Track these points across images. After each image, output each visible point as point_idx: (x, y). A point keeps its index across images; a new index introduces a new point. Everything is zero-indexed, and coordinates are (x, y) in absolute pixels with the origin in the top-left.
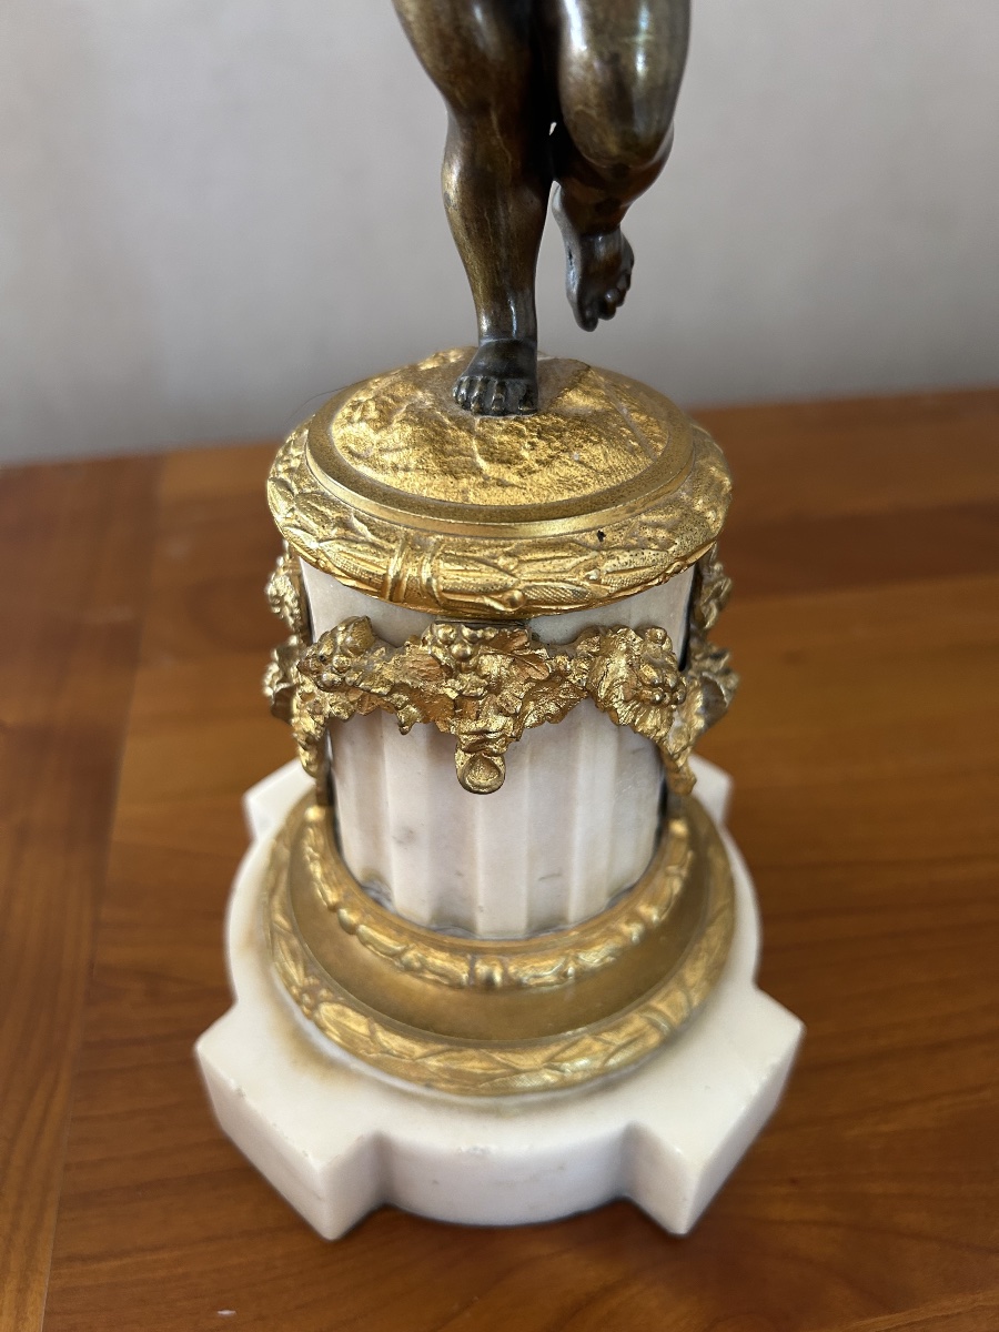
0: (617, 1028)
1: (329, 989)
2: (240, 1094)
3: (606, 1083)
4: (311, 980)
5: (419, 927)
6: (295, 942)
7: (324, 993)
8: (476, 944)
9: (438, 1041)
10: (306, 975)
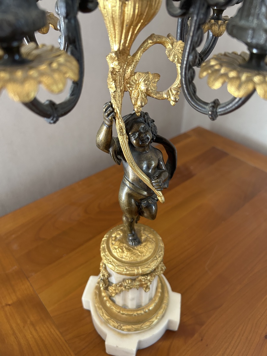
0: (162, 308)
1: (122, 324)
2: (117, 347)
3: (163, 316)
4: (119, 324)
5: (134, 309)
6: (112, 320)
7: (122, 325)
8: (143, 307)
9: (142, 323)
10: (117, 324)
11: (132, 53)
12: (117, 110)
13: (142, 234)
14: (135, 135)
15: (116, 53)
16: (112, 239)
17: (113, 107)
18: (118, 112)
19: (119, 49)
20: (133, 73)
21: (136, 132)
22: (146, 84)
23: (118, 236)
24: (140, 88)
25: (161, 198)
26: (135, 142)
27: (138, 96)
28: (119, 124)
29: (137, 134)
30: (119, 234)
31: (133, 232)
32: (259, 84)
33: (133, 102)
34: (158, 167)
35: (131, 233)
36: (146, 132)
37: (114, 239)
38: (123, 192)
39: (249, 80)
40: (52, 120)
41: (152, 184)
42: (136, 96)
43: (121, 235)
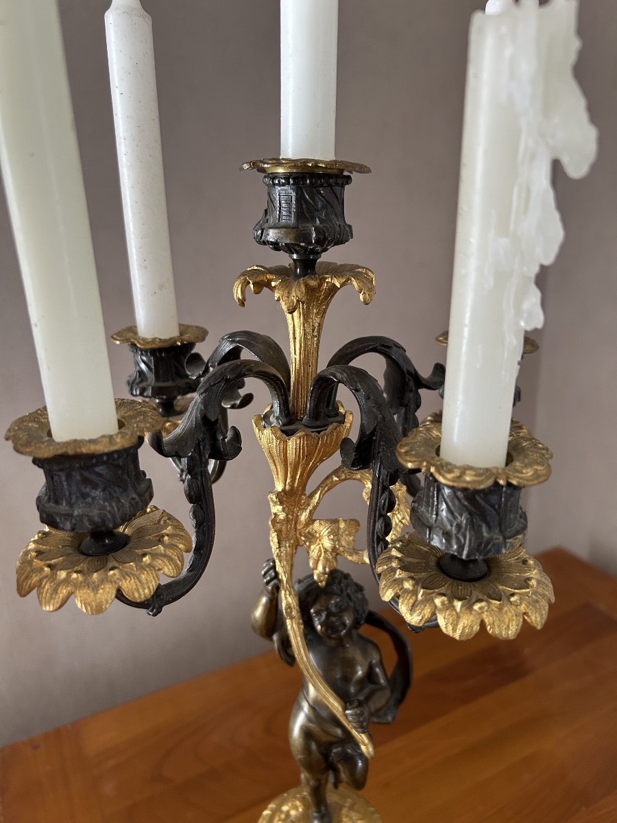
11: (308, 492)
12: (283, 577)
13: (344, 816)
14: (321, 615)
15: (278, 495)
16: (279, 816)
17: (277, 569)
18: (285, 579)
19: (284, 490)
20: (311, 521)
21: (323, 611)
22: (333, 540)
23: (293, 813)
24: (322, 544)
25: (367, 748)
26: (319, 627)
27: (320, 556)
28: (287, 600)
29: (324, 615)
30: (296, 808)
31: (323, 808)
32: (441, 611)
33: (311, 564)
34: (370, 676)
35: (319, 811)
36: (341, 610)
37: (283, 816)
38: (294, 722)
39: (428, 600)
40: (152, 611)
41: (346, 716)
42: (316, 554)
43: (300, 810)
